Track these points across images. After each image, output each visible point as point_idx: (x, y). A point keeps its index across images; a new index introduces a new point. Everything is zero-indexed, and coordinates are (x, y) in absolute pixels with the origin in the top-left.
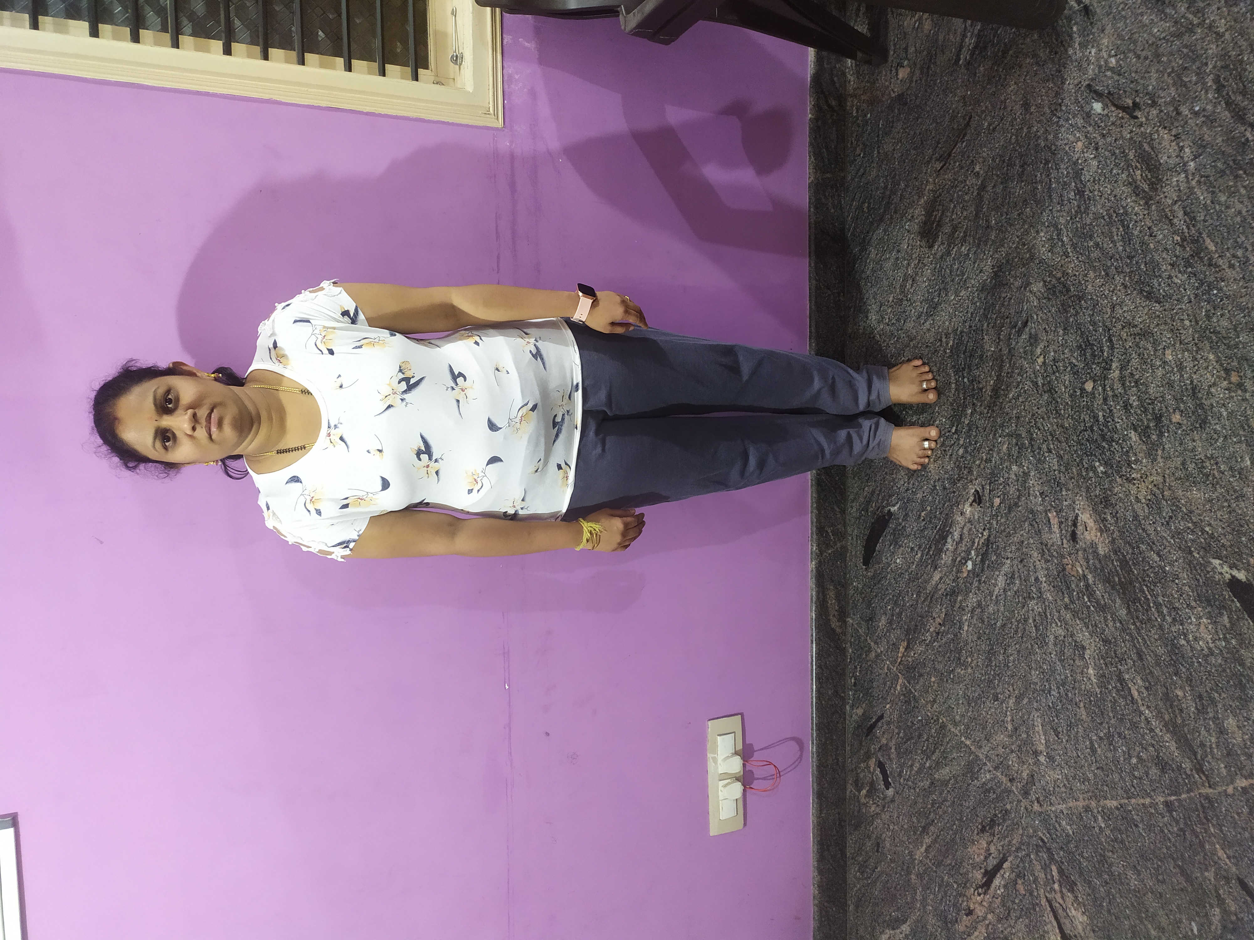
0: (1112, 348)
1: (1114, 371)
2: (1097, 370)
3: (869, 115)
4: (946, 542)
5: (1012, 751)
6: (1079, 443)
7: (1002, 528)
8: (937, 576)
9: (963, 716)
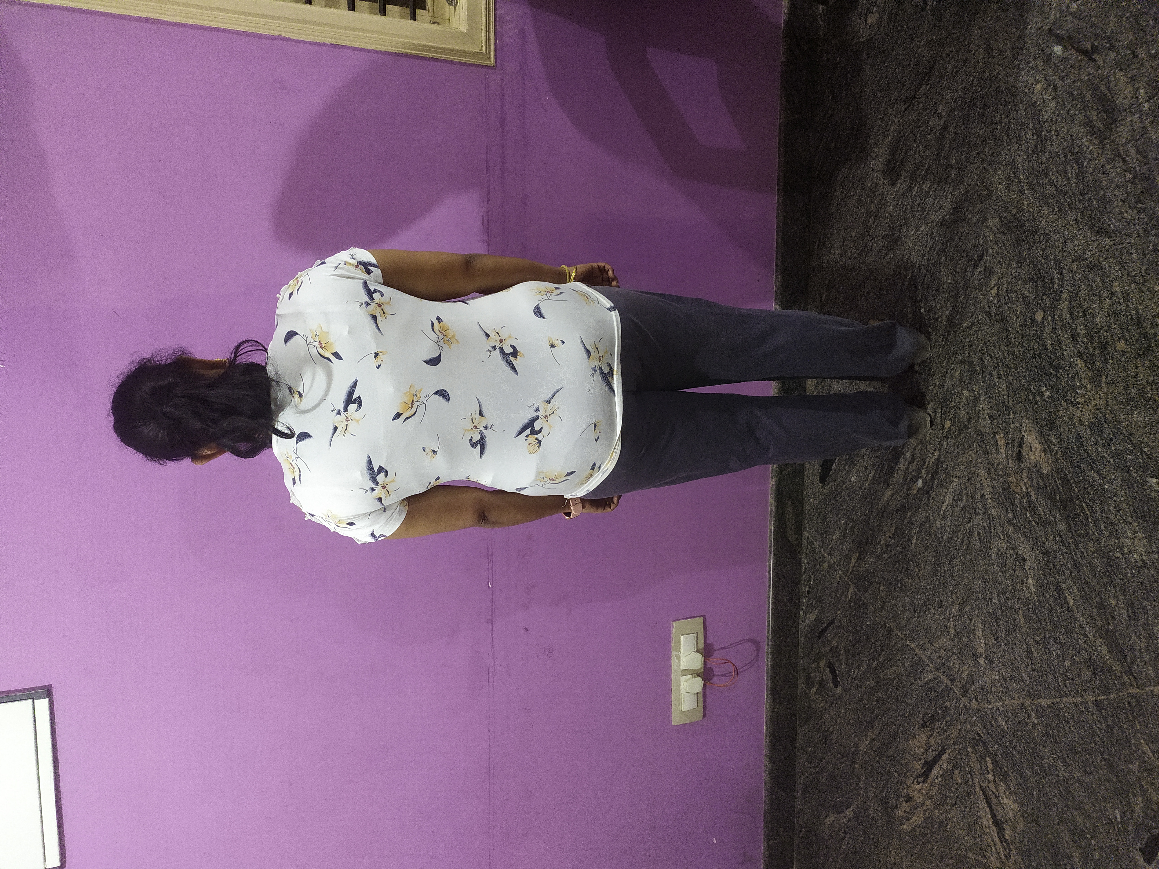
0: (1062, 280)
1: (1063, 302)
2: (1047, 301)
3: (838, 59)
4: (899, 462)
5: (953, 654)
6: (1028, 369)
7: (952, 449)
8: (889, 493)
9: (909, 621)
